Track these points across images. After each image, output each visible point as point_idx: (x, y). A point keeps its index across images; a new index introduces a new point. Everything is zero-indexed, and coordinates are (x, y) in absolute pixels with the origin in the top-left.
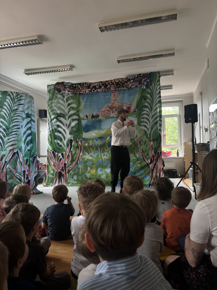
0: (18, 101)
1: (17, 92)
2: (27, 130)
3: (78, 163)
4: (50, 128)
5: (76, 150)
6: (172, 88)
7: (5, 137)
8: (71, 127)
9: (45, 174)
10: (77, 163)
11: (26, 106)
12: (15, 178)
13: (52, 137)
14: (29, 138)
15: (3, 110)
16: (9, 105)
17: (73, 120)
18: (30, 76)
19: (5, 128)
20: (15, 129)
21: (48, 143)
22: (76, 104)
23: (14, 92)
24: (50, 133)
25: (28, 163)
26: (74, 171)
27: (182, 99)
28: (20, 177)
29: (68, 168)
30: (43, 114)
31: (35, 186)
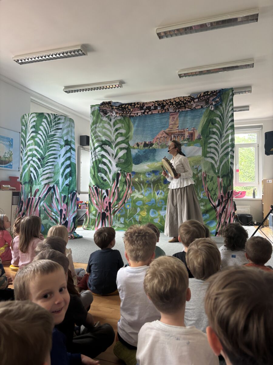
0: (55, 125)
1: (54, 114)
2: (66, 160)
3: (126, 202)
4: (92, 159)
5: (123, 186)
6: (248, 110)
7: (39, 168)
8: (118, 158)
9: (86, 214)
10: (124, 203)
11: (65, 132)
12: (50, 218)
13: (94, 169)
14: (68, 170)
15: (38, 136)
16: (45, 130)
17: (121, 149)
18: (71, 94)
19: (40, 157)
20: (52, 158)
21: (90, 177)
22: (125, 130)
23: (52, 114)
24: (92, 164)
25: (66, 201)
26: (121, 212)
27: (262, 124)
28: (56, 217)
29: (114, 208)
30: (84, 141)
31: (73, 229)
